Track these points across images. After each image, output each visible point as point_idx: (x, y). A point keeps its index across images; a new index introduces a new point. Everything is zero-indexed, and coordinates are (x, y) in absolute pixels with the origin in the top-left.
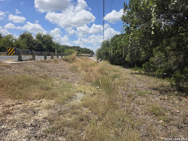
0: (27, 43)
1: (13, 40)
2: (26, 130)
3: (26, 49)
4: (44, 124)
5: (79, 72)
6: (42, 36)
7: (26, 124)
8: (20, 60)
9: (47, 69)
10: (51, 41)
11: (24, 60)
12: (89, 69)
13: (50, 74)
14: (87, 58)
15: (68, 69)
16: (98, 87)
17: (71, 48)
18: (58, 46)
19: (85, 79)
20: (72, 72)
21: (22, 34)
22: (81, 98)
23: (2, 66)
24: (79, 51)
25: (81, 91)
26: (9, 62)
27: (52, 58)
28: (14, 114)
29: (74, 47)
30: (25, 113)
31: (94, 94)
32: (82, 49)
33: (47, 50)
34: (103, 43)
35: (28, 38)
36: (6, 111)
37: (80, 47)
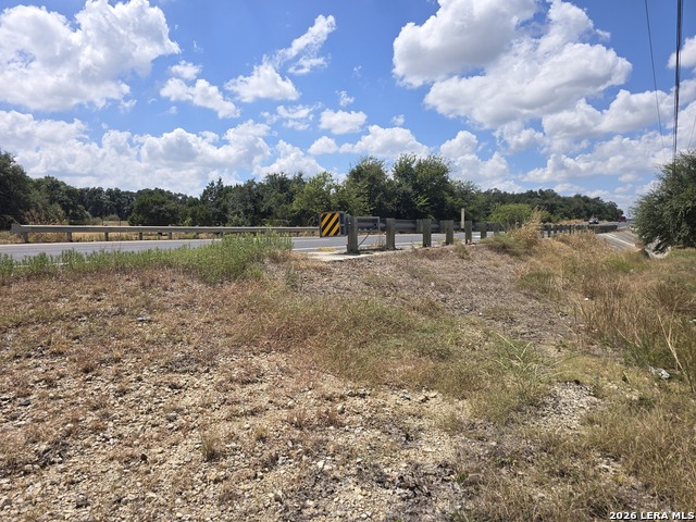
0: (369, 195)
1: (330, 187)
2: (386, 494)
3: (365, 212)
4: (444, 490)
5: (559, 299)
6: (414, 166)
7: (385, 470)
8: (353, 249)
9: (434, 280)
10: (444, 181)
11: (363, 251)
12: (604, 283)
13: (444, 300)
14: (588, 238)
15: (512, 281)
16: (664, 372)
17: (517, 199)
18: (466, 194)
19: (588, 330)
20: (525, 294)
21: (354, 167)
22: (582, 412)
23: (308, 268)
24: (552, 209)
25: (577, 382)
26: (325, 257)
27: (449, 241)
28: (347, 427)
29: (531, 194)
30: (379, 432)
31: (645, 403)
32: (564, 199)
33: (428, 212)
34: (673, 167)
35: (372, 179)
36: (327, 413)
37: (555, 194)
